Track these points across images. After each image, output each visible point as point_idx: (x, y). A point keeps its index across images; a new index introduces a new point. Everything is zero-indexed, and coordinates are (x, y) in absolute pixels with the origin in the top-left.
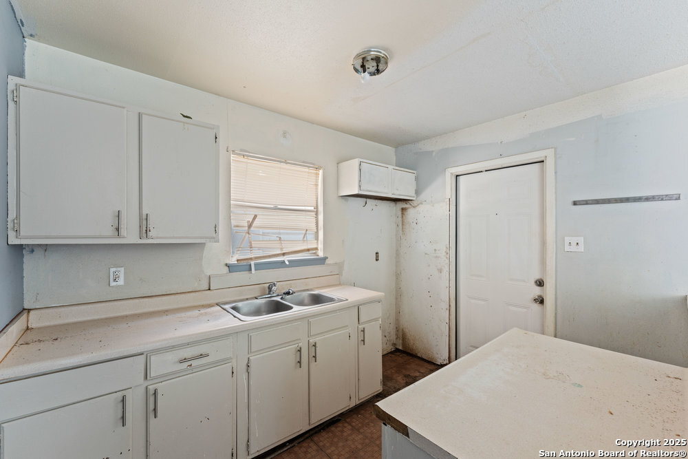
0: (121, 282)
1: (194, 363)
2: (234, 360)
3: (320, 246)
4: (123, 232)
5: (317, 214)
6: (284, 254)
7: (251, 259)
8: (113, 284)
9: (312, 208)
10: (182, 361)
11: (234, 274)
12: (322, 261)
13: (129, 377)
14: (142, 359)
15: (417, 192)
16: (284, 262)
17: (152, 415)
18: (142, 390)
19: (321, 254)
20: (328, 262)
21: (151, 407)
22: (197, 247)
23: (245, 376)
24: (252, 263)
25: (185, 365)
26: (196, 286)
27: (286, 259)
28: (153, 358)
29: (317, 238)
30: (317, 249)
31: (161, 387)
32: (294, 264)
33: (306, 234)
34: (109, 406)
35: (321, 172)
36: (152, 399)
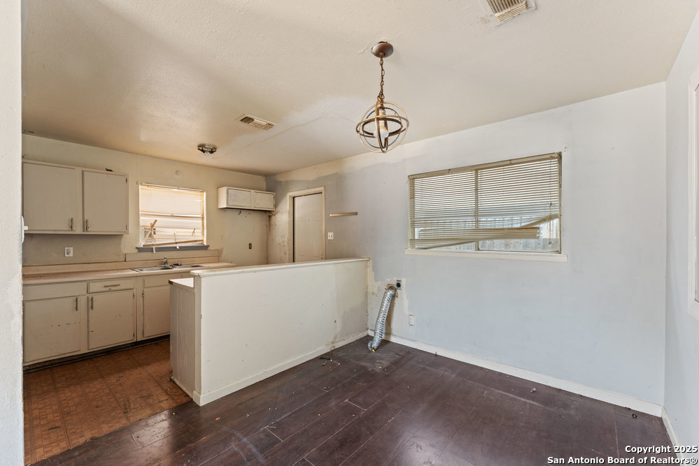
0: (71, 255)
1: (113, 288)
2: (135, 290)
3: (205, 239)
4: (74, 228)
5: (203, 218)
6: (176, 243)
7: (153, 245)
8: (66, 255)
9: (200, 216)
10: (106, 287)
11: (142, 253)
12: (205, 248)
13: (79, 290)
14: (85, 284)
15: (276, 206)
16: (176, 247)
17: (90, 309)
18: (86, 297)
19: (205, 244)
20: (209, 248)
21: (90, 305)
22: (117, 237)
23: (141, 298)
24: (154, 247)
25: (107, 289)
26: (117, 259)
27: (178, 246)
28: (91, 284)
29: (203, 234)
30: (202, 240)
31: (96, 297)
32: (182, 249)
33: (194, 232)
34: (70, 303)
35: (205, 194)
36: (90, 302)
